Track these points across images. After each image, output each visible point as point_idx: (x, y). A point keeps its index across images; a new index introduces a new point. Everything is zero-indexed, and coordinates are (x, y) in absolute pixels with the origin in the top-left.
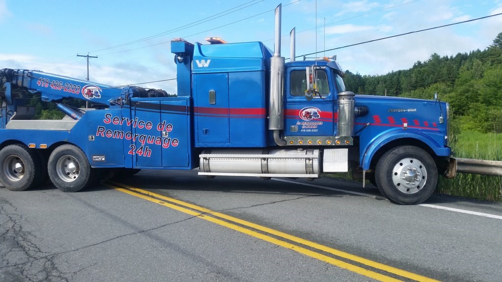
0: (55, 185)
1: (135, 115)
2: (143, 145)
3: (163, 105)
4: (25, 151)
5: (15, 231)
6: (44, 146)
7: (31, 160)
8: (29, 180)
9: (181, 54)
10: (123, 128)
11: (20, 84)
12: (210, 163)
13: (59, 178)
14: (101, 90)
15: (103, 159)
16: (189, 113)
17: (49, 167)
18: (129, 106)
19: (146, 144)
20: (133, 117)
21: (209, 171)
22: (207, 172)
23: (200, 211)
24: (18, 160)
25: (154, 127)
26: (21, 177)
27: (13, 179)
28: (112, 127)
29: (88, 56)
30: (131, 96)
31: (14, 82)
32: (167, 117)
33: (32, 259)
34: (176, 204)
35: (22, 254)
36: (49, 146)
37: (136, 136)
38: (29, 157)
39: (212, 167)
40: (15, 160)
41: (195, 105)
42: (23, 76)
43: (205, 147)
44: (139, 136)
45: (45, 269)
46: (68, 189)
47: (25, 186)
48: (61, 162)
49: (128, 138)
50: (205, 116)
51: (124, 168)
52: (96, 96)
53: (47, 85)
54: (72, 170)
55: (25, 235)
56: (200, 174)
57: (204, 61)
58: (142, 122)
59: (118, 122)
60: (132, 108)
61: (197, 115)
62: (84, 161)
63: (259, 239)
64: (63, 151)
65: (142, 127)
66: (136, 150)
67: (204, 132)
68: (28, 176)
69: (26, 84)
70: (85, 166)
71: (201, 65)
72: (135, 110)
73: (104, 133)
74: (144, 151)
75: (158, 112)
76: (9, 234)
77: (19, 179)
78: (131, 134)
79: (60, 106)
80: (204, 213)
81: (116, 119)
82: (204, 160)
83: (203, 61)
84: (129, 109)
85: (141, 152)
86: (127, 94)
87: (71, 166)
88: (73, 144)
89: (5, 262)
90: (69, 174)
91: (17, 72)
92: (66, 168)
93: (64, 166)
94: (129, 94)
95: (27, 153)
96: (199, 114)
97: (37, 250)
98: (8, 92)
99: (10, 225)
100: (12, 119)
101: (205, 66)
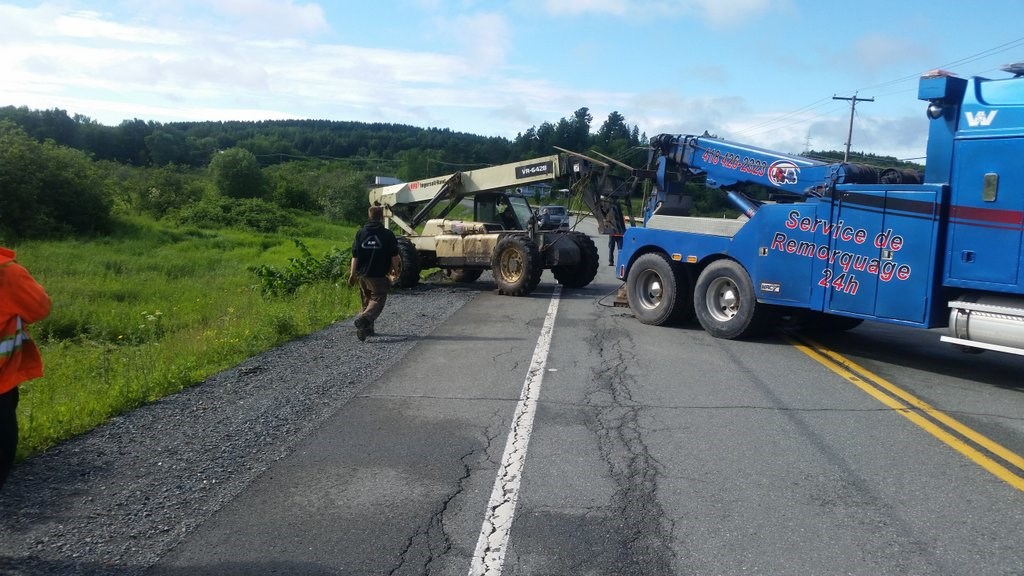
0: (701, 323)
1: (839, 215)
2: (845, 271)
3: (889, 198)
4: (667, 264)
5: (617, 371)
6: (692, 259)
7: (673, 278)
8: (666, 310)
9: (937, 102)
10: (815, 237)
11: (678, 159)
12: (971, 321)
13: (708, 313)
14: (799, 170)
15: (777, 290)
16: (938, 217)
17: (697, 294)
18: (830, 199)
19: (852, 271)
20: (835, 219)
21: (968, 337)
22: (962, 338)
23: (907, 403)
24: (657, 278)
25: (869, 241)
26: (657, 304)
27: (647, 306)
28: (797, 235)
29: (855, 99)
30: (842, 180)
31: (671, 155)
32: (896, 221)
33: (616, 405)
34: (875, 385)
35: (608, 398)
36: (700, 259)
37: (835, 253)
38: (671, 273)
39: (972, 331)
40: (653, 277)
41: (954, 202)
42: (684, 146)
43: (963, 287)
44: (841, 254)
45: (624, 417)
46: (720, 333)
47: (659, 319)
48: (716, 287)
49: (822, 257)
50: (969, 224)
51: (809, 309)
52: (790, 179)
53: (716, 161)
54: (729, 301)
55: (625, 377)
56: (944, 339)
57: (983, 113)
58: (851, 229)
59: (808, 227)
60: (836, 202)
61: (955, 222)
62: (747, 289)
63: (974, 464)
64: (719, 270)
65: (846, 238)
66: (832, 279)
67: (965, 257)
68: (665, 304)
69: (687, 160)
70: (749, 297)
71: (975, 120)
72: (841, 206)
73: (784, 245)
74: (845, 283)
75: (880, 212)
76: (608, 373)
77: (654, 307)
78: (828, 250)
79: (732, 195)
80: (913, 408)
81: (806, 222)
82: (960, 314)
83: (981, 114)
84: (830, 204)
85: (840, 285)
86: (835, 177)
87: (729, 295)
88: (734, 260)
89: (586, 401)
90: (725, 308)
91: (677, 140)
92: (721, 299)
93: (720, 295)
94: (838, 178)
95: (669, 268)
96: (958, 220)
97: (628, 396)
98: (661, 173)
99: (616, 363)
100: (656, 214)
101: (983, 124)
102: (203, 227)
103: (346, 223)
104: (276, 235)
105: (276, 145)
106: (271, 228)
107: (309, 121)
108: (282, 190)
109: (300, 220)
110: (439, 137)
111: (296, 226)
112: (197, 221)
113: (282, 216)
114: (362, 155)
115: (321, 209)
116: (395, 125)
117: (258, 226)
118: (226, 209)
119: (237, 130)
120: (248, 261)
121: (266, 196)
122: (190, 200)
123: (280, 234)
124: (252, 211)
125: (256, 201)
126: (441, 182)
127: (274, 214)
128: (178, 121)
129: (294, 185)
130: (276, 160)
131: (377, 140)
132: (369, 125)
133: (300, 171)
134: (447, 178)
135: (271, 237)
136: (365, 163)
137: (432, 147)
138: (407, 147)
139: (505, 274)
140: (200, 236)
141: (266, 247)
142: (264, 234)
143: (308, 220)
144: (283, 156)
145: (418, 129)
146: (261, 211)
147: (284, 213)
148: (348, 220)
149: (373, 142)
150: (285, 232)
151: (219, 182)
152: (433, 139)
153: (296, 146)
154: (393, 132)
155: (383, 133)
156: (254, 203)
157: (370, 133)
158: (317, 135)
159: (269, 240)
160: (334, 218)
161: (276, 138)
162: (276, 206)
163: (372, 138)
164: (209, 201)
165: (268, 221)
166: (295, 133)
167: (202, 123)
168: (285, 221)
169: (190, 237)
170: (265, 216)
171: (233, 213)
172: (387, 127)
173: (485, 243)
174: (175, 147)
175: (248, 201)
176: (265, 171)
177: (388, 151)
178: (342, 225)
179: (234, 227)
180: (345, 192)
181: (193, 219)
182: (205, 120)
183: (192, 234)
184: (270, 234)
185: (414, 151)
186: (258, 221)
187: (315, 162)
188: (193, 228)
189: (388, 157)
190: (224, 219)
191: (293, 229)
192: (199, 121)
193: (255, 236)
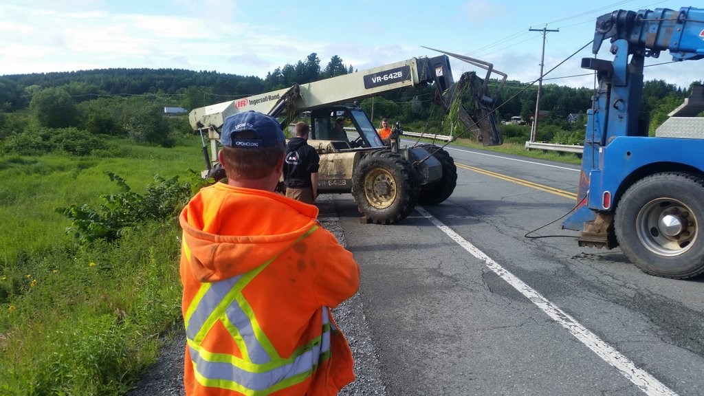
29: (545, 30)
31: (635, 38)
42: (660, 23)
69: (665, 42)
91: (646, 16)
102: (25, 154)
103: (148, 143)
104: (90, 157)
105: (86, 88)
106: (85, 152)
107: (110, 69)
108: (92, 120)
109: (109, 143)
110: (209, 78)
111: (107, 148)
112: (20, 150)
113: (94, 141)
114: (152, 93)
115: (126, 133)
116: (175, 69)
117: (74, 151)
118: (46, 138)
119: (56, 78)
120: (66, 183)
121: (80, 125)
122: (13, 132)
123: (93, 157)
124: (67, 138)
125: (71, 130)
126: (274, 98)
127: (87, 139)
128: (10, 74)
129: (102, 115)
130: (88, 98)
131: (163, 81)
132: (156, 70)
133: (107, 105)
134: (282, 92)
135: (87, 159)
136: (155, 98)
137: (204, 84)
138: (186, 86)
139: (372, 200)
140: (22, 162)
141: (82, 167)
142: (80, 157)
143: (116, 143)
144: (93, 95)
145: (193, 72)
146: (76, 137)
147: (95, 138)
148: (150, 141)
149: (160, 82)
150: (98, 154)
151: (40, 116)
152: (204, 79)
153: (102, 88)
154: (174, 75)
155: (167, 75)
156: (70, 131)
157: (157, 76)
158: (117, 80)
159: (83, 162)
160: (138, 140)
161: (85, 83)
162: (88, 133)
163: (159, 79)
164: (31, 132)
165: (82, 145)
166: (100, 79)
167: (29, 75)
168: (97, 145)
169: (13, 164)
170: (80, 142)
171: (52, 140)
172: (169, 71)
173: (339, 163)
174: (9, 93)
175: (64, 130)
176: (78, 106)
177: (172, 89)
178: (145, 145)
179: (53, 153)
180: (145, 118)
181: (16, 148)
182: (31, 73)
183: (14, 161)
184: (84, 157)
185: (194, 87)
186: (74, 146)
187: (118, 97)
188: (15, 156)
189: (171, 93)
190: (45, 146)
191: (104, 151)
192: (27, 73)
193: (72, 160)
